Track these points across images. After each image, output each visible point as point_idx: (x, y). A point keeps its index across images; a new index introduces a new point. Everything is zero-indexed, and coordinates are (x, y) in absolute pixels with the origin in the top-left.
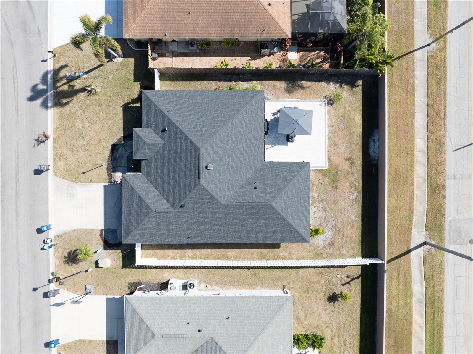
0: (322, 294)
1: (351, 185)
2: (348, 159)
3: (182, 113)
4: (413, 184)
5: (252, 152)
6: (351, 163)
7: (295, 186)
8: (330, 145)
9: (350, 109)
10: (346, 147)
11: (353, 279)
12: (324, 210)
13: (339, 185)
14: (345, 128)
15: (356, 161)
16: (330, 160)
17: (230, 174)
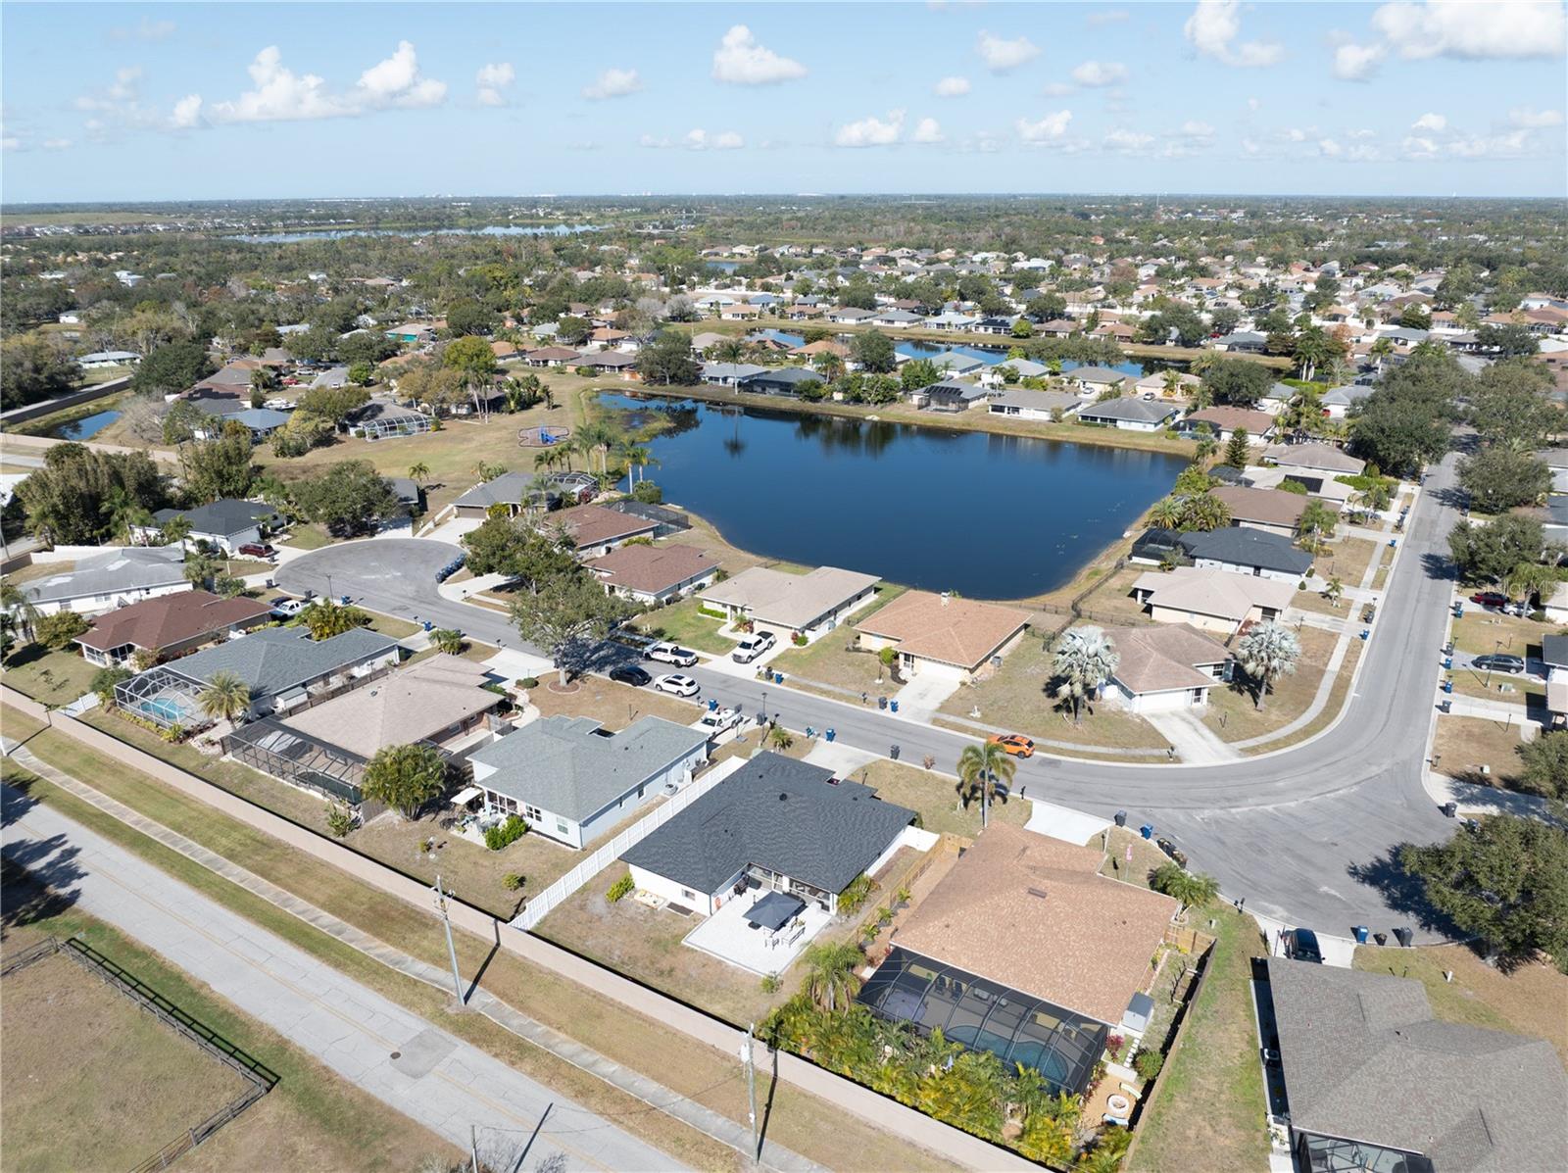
0: (536, 875)
1: (634, 960)
2: (672, 970)
3: (864, 816)
4: (559, 1029)
5: (771, 850)
6: (662, 973)
7: (695, 863)
8: (709, 958)
9: (740, 1006)
10: (690, 976)
11: (517, 911)
12: (632, 919)
13: (647, 945)
14: (718, 987)
15: (659, 979)
16: (688, 949)
17: (761, 817)
